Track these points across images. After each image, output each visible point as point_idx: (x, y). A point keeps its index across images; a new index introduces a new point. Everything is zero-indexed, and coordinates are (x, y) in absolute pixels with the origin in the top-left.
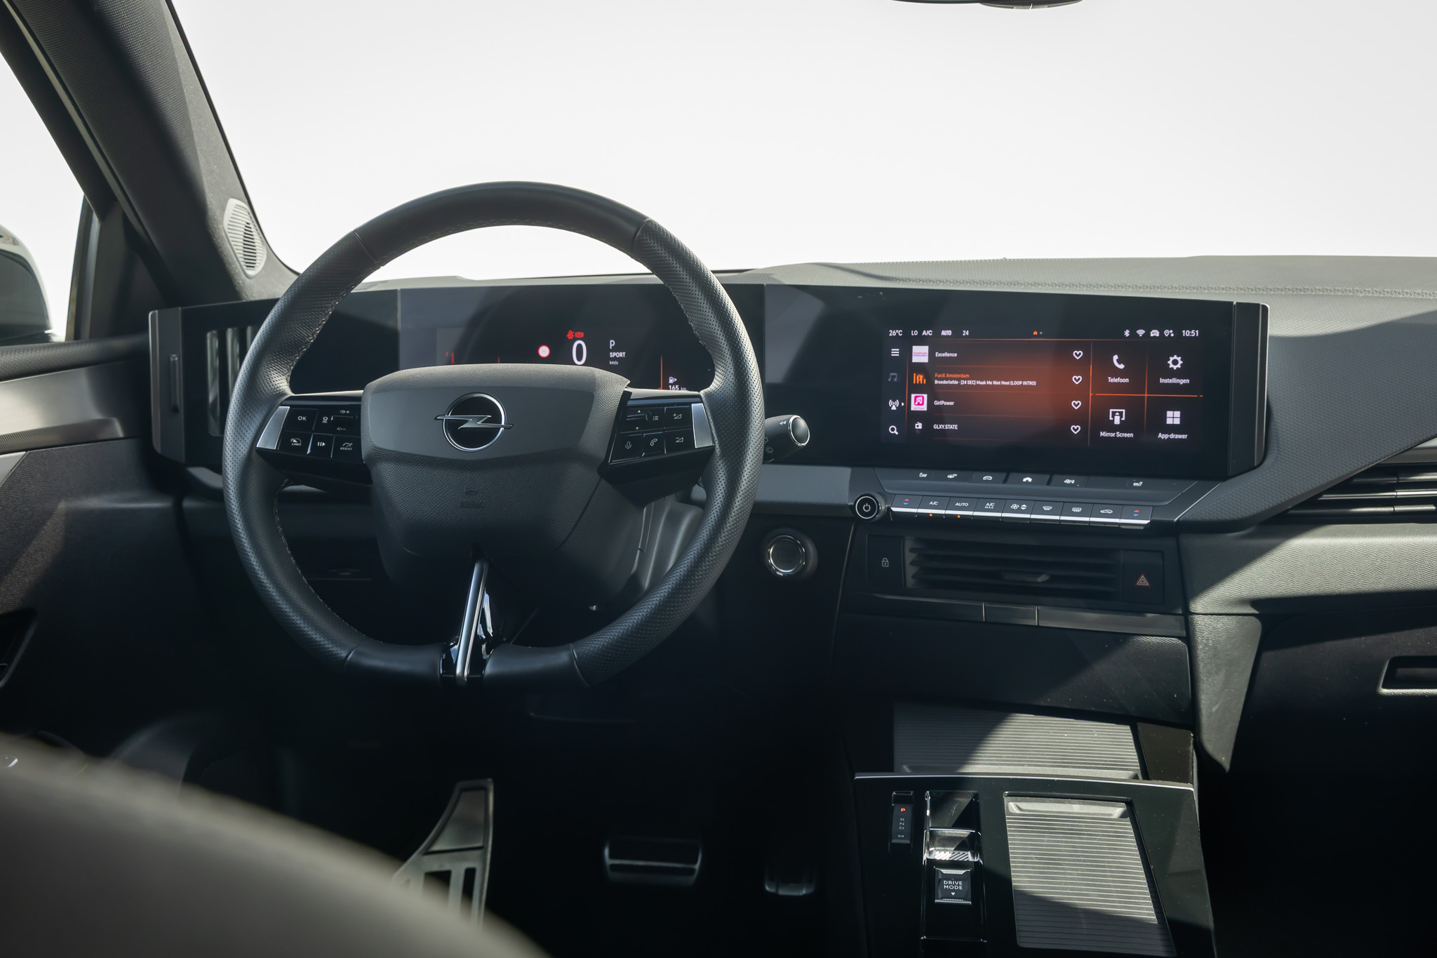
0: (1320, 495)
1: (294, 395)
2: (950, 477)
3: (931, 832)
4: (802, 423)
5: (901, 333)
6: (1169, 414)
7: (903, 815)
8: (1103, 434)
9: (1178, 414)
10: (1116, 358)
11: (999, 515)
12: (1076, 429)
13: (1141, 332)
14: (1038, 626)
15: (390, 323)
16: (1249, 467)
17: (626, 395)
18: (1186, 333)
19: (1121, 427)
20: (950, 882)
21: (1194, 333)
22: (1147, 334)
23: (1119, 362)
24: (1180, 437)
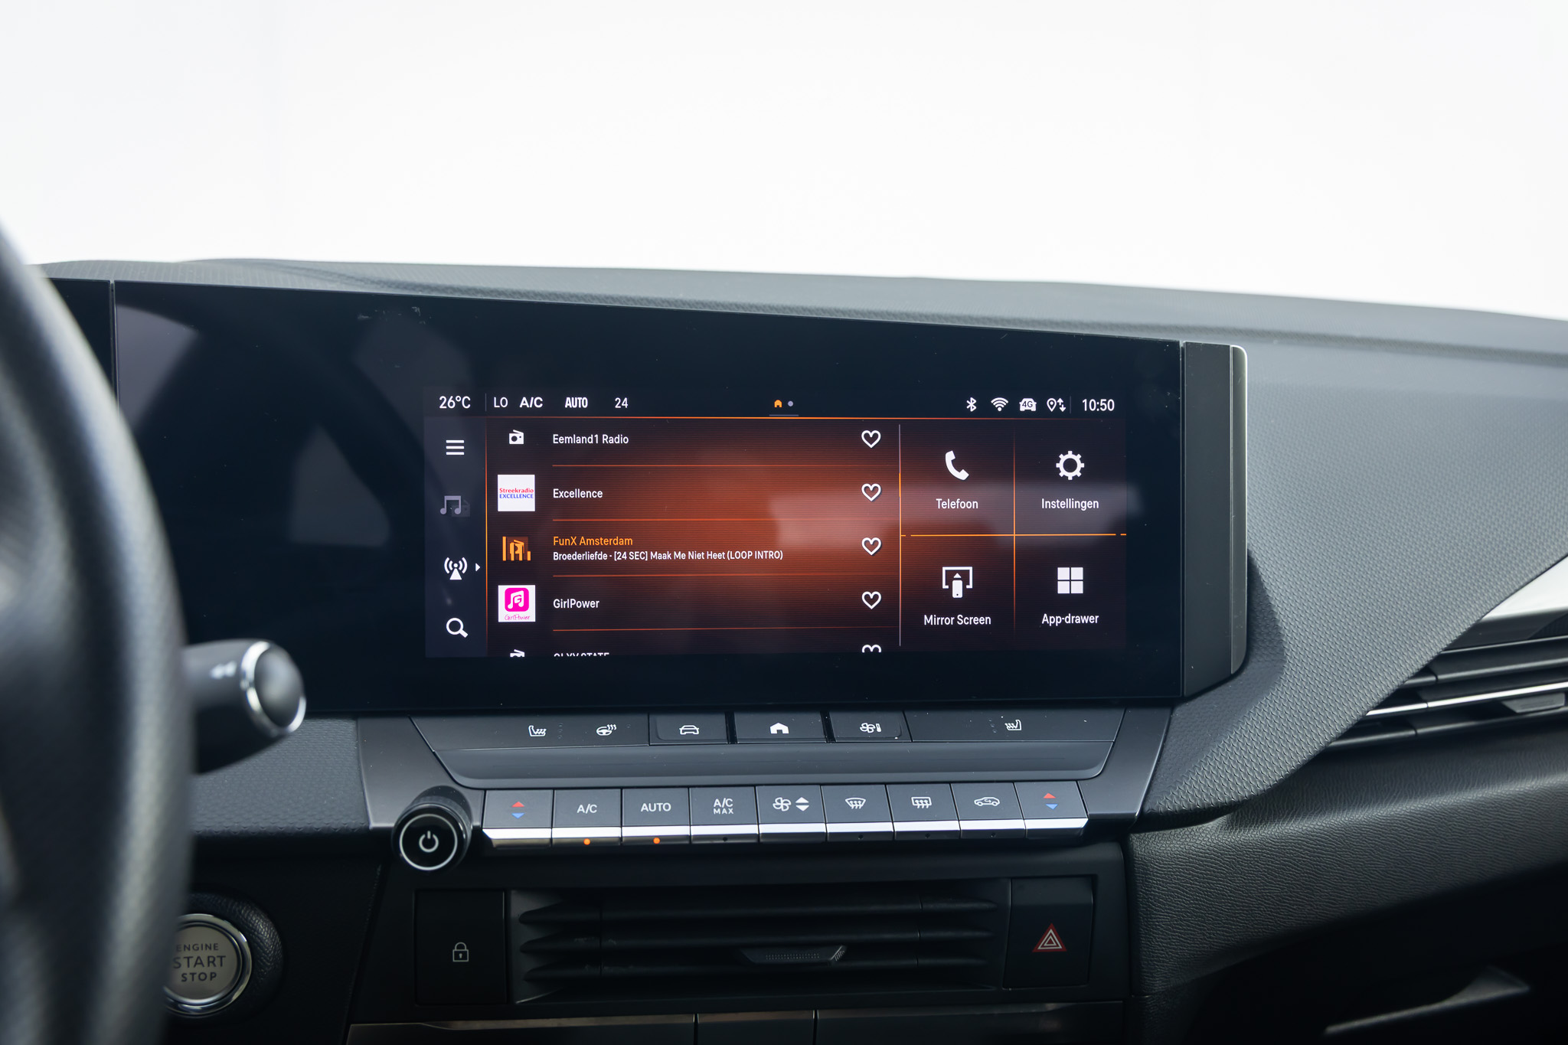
2: (602, 731)
4: (283, 668)
5: (467, 402)
6: (1062, 573)
8: (929, 620)
9: (1078, 572)
10: (950, 456)
11: (751, 829)
13: (999, 403)
16: (1219, 676)
18: (1090, 405)
19: (968, 606)
21: (1106, 406)
22: (1013, 406)
23: (958, 465)
24: (1085, 619)
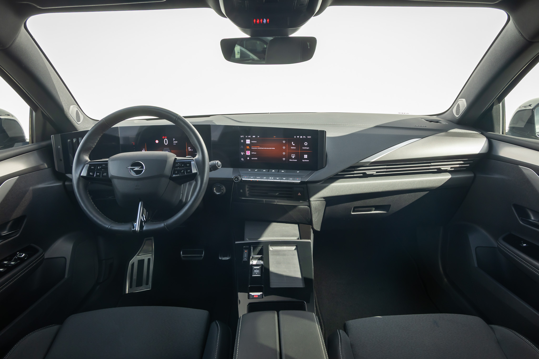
0: (338, 173)
1: (90, 161)
2: (256, 170)
3: (252, 257)
4: (219, 163)
5: (243, 136)
6: (305, 155)
7: (246, 253)
8: (290, 160)
9: (307, 155)
11: (267, 180)
12: (284, 159)
13: (298, 137)
14: (277, 204)
15: (117, 135)
16: (322, 167)
17: (176, 159)
18: (308, 137)
19: (294, 159)
20: (256, 271)
21: (310, 137)
22: (300, 137)
23: (293, 144)
24: (307, 161)
